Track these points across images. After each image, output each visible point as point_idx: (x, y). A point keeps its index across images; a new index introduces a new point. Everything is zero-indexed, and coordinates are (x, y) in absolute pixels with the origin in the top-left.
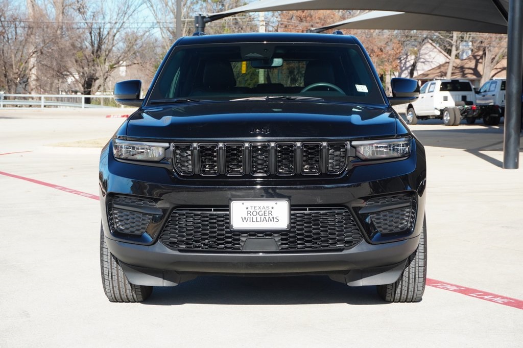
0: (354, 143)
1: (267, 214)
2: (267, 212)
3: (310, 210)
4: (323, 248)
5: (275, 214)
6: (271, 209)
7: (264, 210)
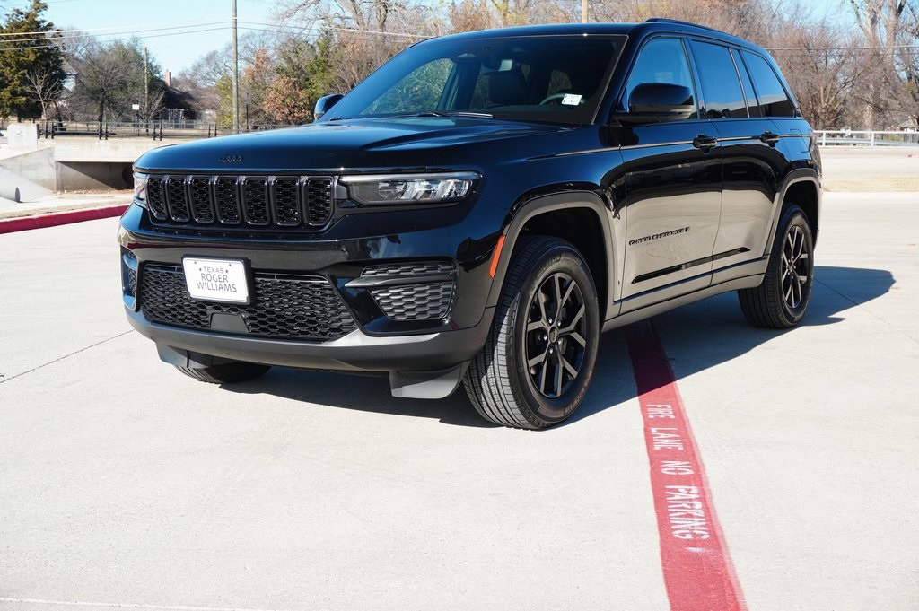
0: (345, 179)
1: (222, 280)
2: (222, 277)
3: (279, 277)
4: (302, 336)
5: (231, 280)
6: (225, 273)
7: (217, 273)
